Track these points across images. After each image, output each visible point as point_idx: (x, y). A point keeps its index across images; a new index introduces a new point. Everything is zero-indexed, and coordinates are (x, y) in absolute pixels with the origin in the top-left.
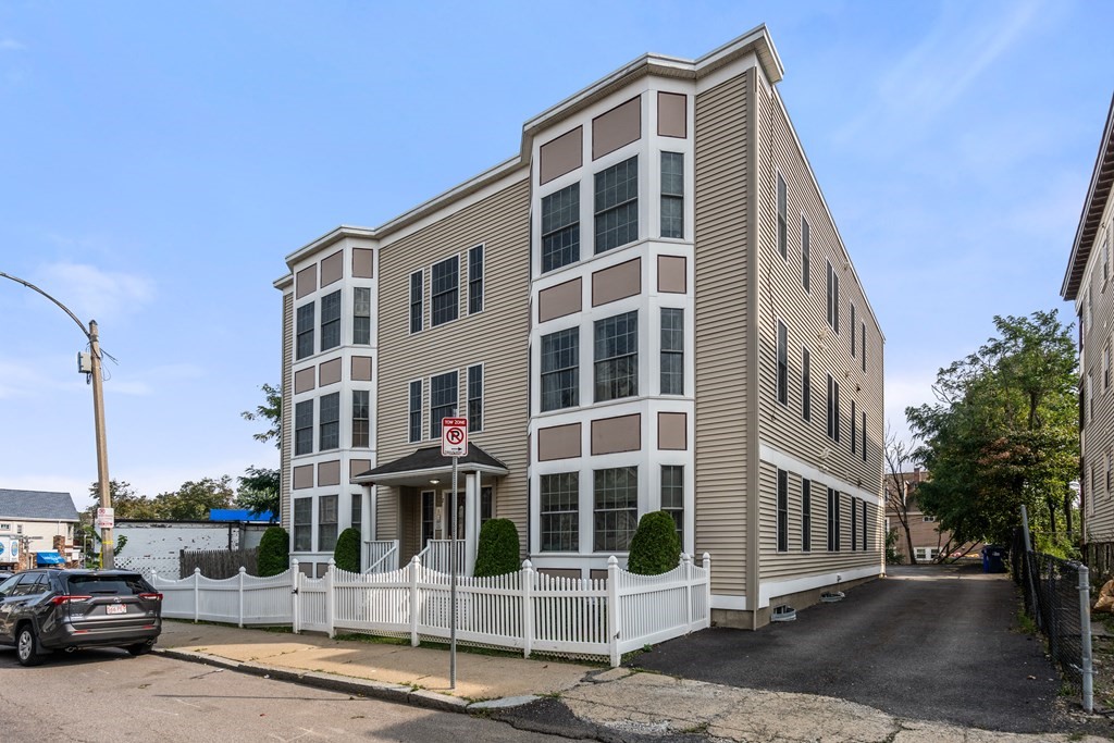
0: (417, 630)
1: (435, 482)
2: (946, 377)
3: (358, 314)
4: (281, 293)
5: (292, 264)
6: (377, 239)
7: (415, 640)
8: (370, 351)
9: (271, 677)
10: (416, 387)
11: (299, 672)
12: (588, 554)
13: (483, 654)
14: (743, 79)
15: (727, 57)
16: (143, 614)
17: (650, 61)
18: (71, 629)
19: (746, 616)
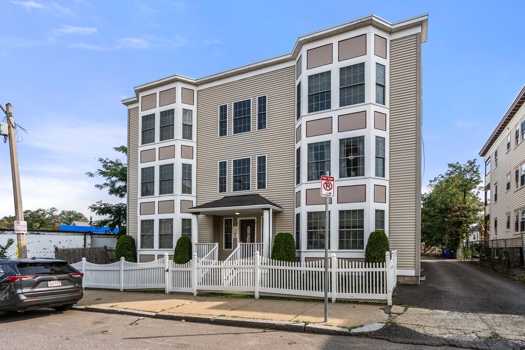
0: (258, 289)
1: (238, 214)
2: (432, 183)
3: (185, 123)
4: (126, 108)
5: (138, 92)
6: (196, 85)
7: (257, 295)
8: (193, 143)
9: (186, 321)
10: (223, 165)
11: (211, 317)
12: (336, 251)
13: (305, 301)
14: (415, 37)
15: (409, 25)
16: (72, 286)
17: (374, 18)
18: (23, 297)
19: (415, 279)
